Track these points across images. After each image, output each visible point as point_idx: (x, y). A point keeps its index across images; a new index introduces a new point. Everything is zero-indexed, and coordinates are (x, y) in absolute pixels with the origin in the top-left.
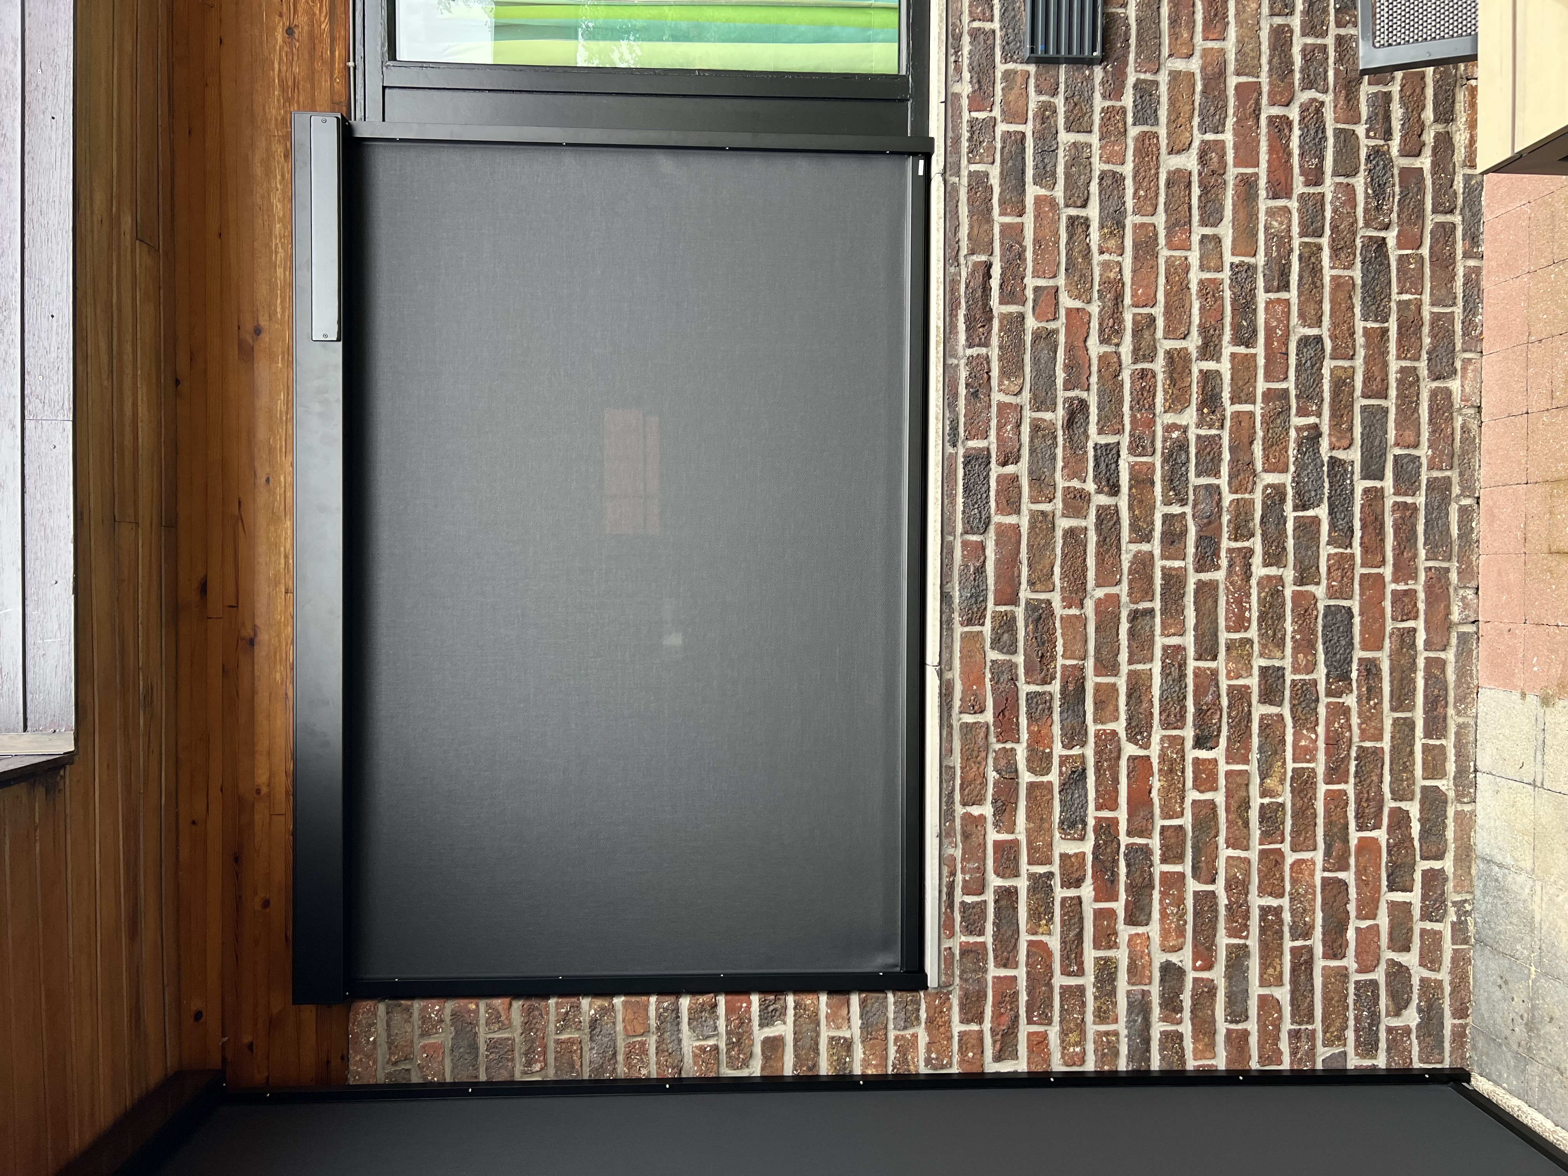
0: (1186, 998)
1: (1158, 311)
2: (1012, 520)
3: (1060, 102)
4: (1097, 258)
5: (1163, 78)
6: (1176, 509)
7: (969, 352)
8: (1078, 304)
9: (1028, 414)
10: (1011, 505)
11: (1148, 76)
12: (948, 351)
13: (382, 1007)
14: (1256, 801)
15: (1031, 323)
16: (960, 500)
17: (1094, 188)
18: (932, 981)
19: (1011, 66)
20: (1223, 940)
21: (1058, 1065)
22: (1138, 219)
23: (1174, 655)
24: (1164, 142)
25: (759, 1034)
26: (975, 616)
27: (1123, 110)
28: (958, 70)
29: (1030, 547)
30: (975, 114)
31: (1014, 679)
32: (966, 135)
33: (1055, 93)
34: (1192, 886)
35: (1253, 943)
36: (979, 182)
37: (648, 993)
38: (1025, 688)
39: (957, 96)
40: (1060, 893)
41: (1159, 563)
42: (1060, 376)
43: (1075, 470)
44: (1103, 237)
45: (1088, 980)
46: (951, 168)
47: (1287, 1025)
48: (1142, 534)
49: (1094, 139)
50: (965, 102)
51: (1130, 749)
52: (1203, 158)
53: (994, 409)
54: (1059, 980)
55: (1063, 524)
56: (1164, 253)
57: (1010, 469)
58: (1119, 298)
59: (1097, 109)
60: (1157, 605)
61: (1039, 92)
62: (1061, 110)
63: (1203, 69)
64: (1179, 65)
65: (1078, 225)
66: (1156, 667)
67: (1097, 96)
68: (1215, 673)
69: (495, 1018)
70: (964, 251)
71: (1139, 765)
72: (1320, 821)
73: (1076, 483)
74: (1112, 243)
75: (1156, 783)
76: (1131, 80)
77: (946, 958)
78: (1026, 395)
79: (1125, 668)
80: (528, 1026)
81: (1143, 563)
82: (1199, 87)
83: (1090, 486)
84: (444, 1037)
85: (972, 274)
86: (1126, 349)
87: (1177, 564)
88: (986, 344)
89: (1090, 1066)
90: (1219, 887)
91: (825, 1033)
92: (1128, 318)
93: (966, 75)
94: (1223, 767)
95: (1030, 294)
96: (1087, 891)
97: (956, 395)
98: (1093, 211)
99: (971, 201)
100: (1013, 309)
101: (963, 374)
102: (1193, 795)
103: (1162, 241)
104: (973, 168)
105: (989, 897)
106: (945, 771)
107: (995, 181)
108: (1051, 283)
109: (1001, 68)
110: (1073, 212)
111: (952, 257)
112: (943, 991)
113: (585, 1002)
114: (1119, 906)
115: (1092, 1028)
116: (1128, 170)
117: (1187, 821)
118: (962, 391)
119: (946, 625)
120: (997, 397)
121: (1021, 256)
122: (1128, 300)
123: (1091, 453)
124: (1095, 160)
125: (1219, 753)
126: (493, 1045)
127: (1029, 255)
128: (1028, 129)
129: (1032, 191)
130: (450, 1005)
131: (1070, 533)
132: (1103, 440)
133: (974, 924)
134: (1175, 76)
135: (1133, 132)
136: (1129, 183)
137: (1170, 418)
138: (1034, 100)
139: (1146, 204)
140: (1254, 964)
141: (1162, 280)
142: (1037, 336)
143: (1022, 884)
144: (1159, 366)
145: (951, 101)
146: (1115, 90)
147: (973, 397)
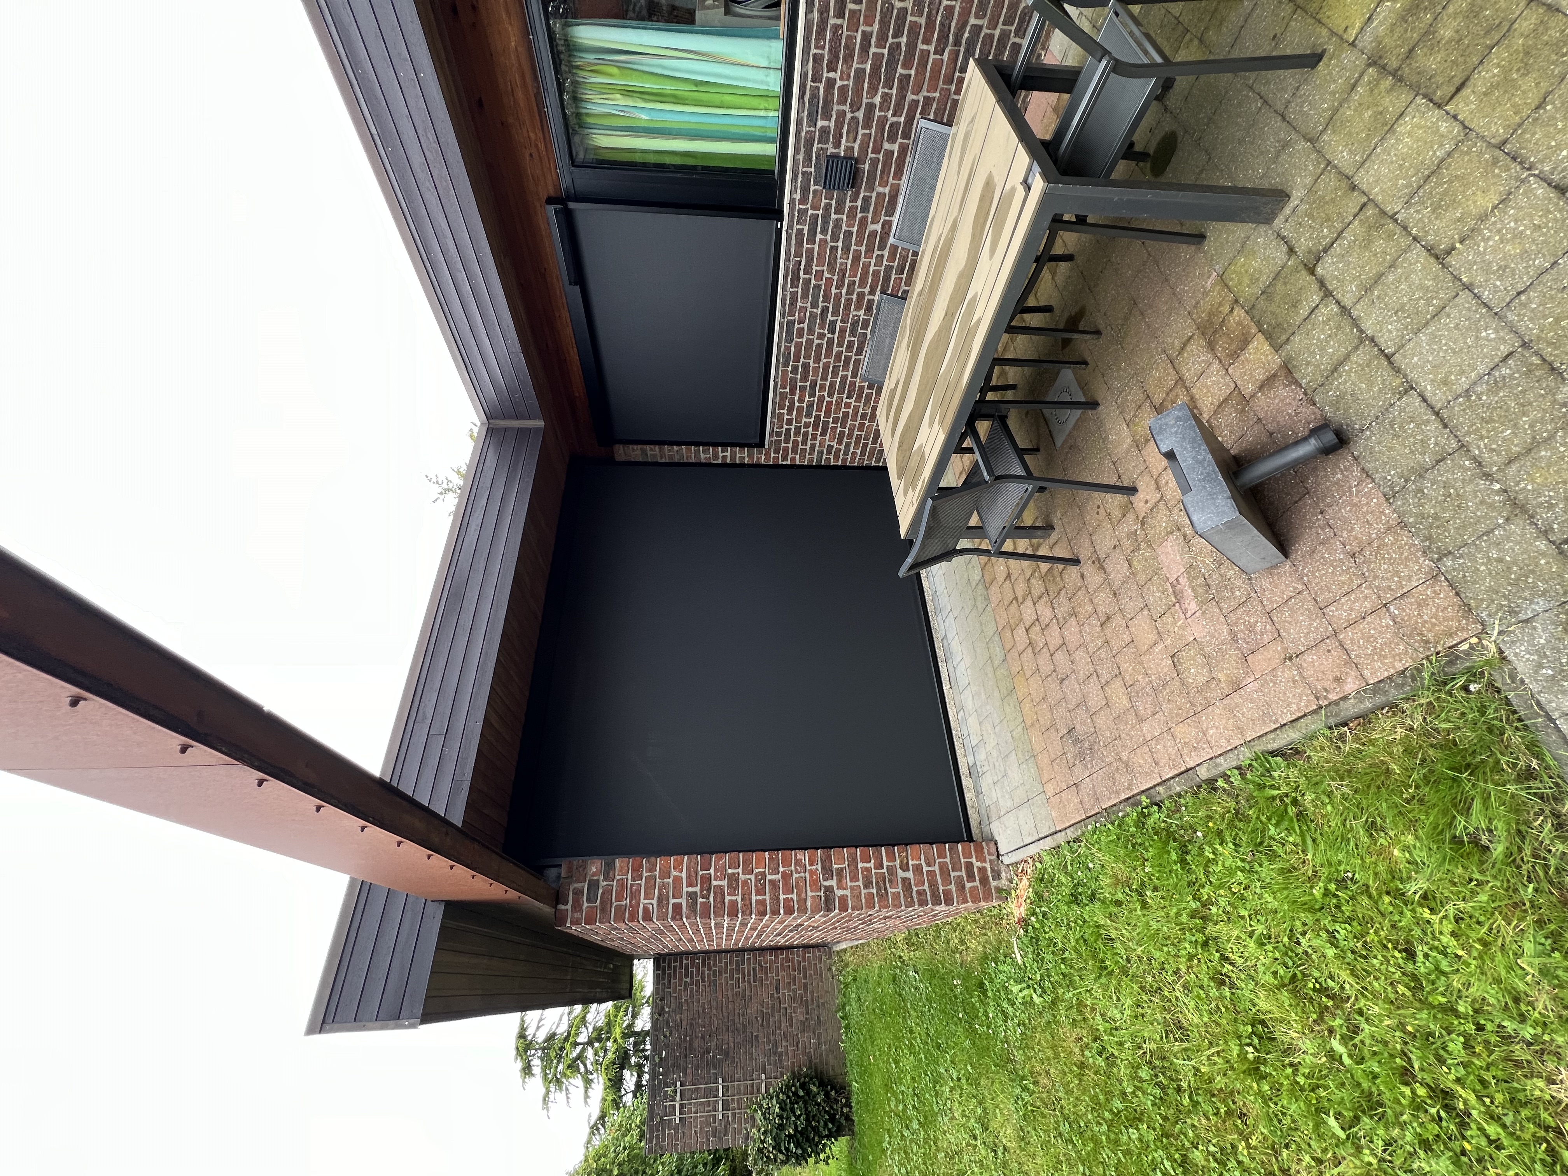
0: (833, 452)
1: (857, 279)
2: (800, 340)
3: (833, 202)
4: (839, 260)
5: (874, 195)
6: (852, 339)
7: (791, 290)
8: (830, 276)
9: (809, 309)
10: (801, 335)
11: (868, 194)
12: (784, 289)
13: (621, 446)
14: (861, 412)
15: (813, 282)
16: (784, 334)
17: (842, 236)
18: (767, 447)
19: (817, 187)
20: (845, 440)
21: (798, 463)
22: (856, 248)
23: (845, 378)
24: (870, 220)
25: (721, 455)
26: (786, 364)
27: (857, 207)
28: (796, 189)
29: (805, 348)
30: (800, 206)
31: (796, 382)
32: (796, 215)
33: (832, 199)
34: (839, 429)
35: (853, 441)
36: (800, 232)
37: (691, 446)
38: (799, 384)
39: (795, 199)
40: (803, 430)
41: (844, 353)
42: (821, 299)
43: (822, 327)
44: (842, 254)
45: (808, 447)
46: (790, 227)
47: (858, 457)
48: (840, 345)
49: (845, 217)
50: (797, 202)
51: (827, 399)
52: (883, 227)
53: (798, 308)
54: (800, 447)
55: (816, 342)
56: (863, 260)
57: (801, 325)
58: (844, 274)
59: (847, 206)
60: (842, 364)
61: (826, 199)
62: (833, 206)
63: (890, 192)
64: (881, 190)
65: (834, 249)
66: (839, 380)
67: (848, 201)
68: (855, 382)
69: (651, 450)
70: (792, 256)
71: (829, 404)
73: (822, 331)
74: (845, 256)
75: (833, 407)
76: (862, 195)
77: (771, 443)
78: (809, 304)
79: (829, 380)
80: (660, 451)
81: (839, 354)
82: (887, 200)
83: (826, 332)
84: (639, 452)
85: (794, 265)
86: (844, 291)
87: (850, 354)
88: (797, 287)
89: (806, 463)
90: (846, 430)
91: (738, 455)
92: (847, 281)
93: (799, 191)
94: (853, 404)
95: (814, 272)
96: (810, 429)
97: (785, 304)
98: (840, 244)
99: (796, 239)
100: (808, 276)
101: (788, 297)
102: (843, 410)
103: (863, 255)
104: (799, 227)
105: (784, 430)
106: (774, 403)
107: (806, 232)
108: (821, 268)
109: (812, 188)
110: (833, 244)
111: (788, 259)
113: (675, 447)
115: (807, 456)
116: (855, 230)
117: (841, 415)
118: (787, 302)
119: (777, 367)
120: (799, 304)
121: (812, 259)
122: (847, 275)
123: (828, 322)
124: (844, 225)
125: (853, 401)
126: (651, 455)
127: (815, 259)
128: (820, 213)
129: (819, 236)
130: (639, 447)
131: (818, 345)
132: (832, 319)
133: (779, 434)
134: (878, 194)
135: (859, 215)
136: (854, 235)
137: (855, 313)
138: (824, 201)
139: (859, 243)
141: (860, 269)
142: (814, 286)
143: (793, 427)
144: (854, 297)
145: (792, 201)
146: (854, 199)
147: (791, 304)
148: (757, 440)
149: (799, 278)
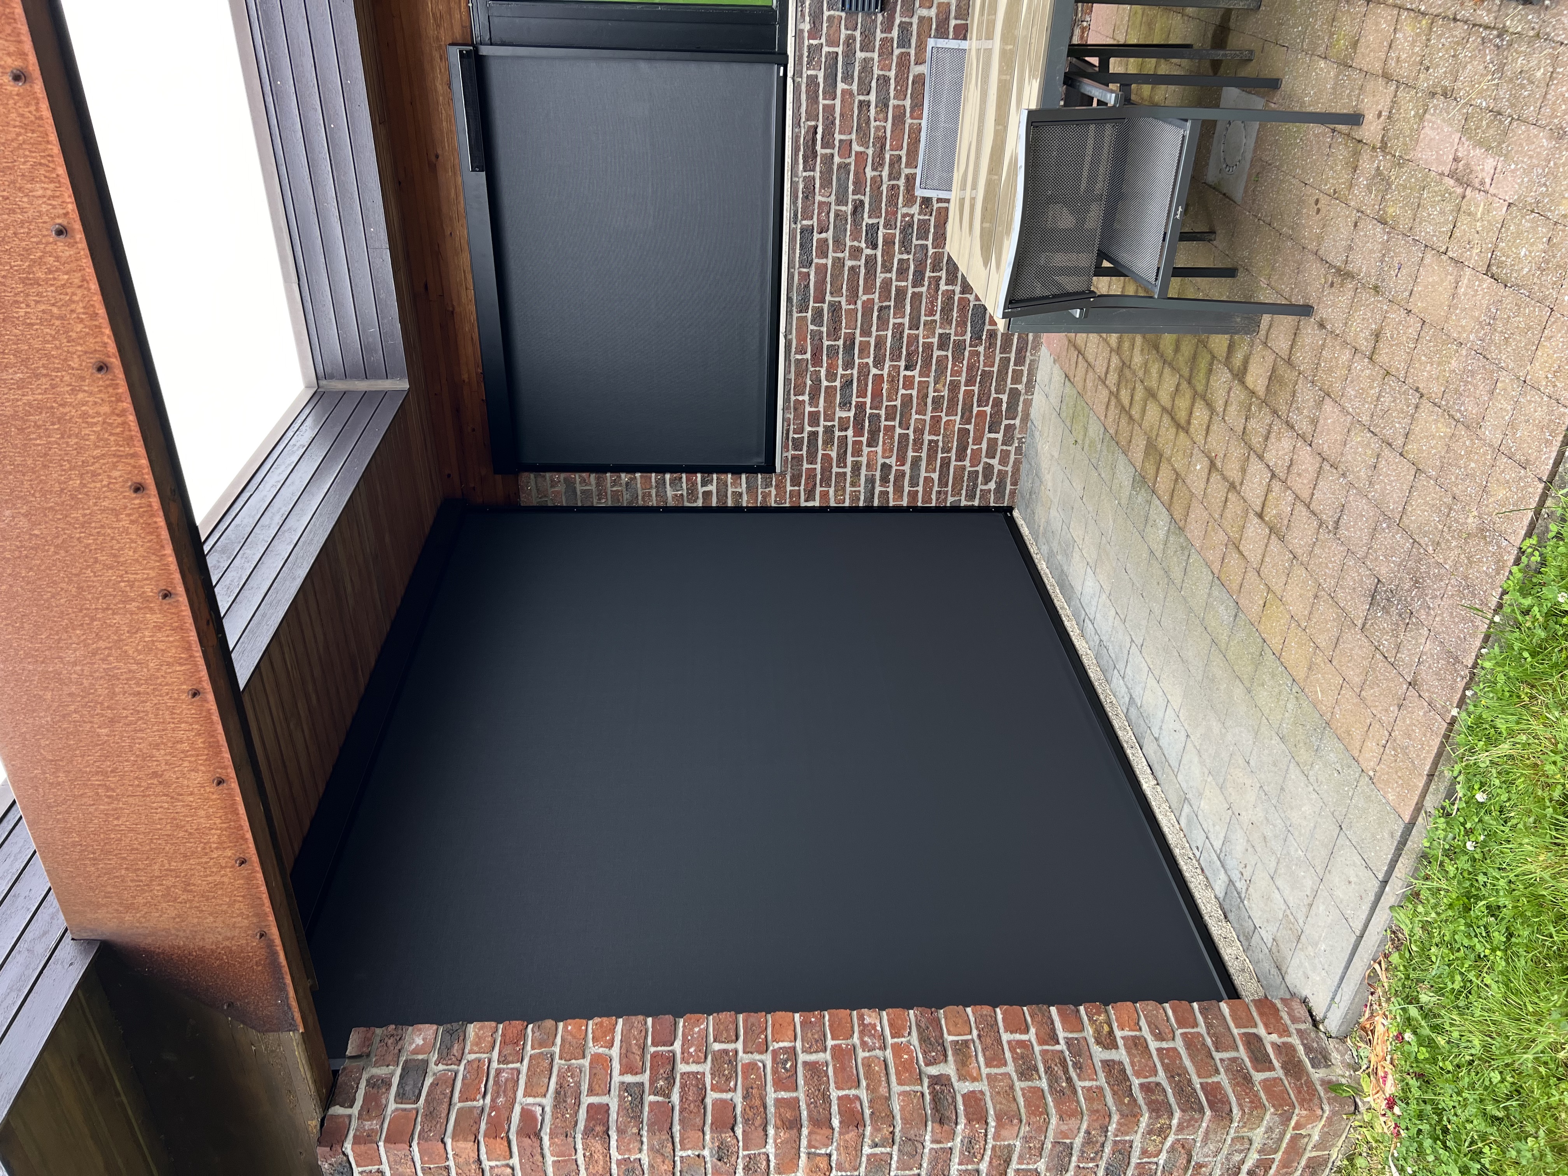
0: (892, 478)
1: (903, 153)
2: (823, 261)
3: (857, 34)
4: (873, 124)
5: (915, 20)
6: (905, 257)
7: (805, 174)
8: (862, 149)
9: (833, 207)
10: (824, 254)
11: (907, 20)
12: (794, 173)
13: (532, 476)
14: (931, 394)
15: (837, 160)
16: (798, 251)
17: (874, 84)
18: (778, 470)
19: (832, 12)
20: (910, 454)
21: (832, 504)
22: (896, 102)
23: (899, 328)
24: (913, 58)
25: (701, 490)
26: (803, 308)
27: (892, 39)
28: (803, 15)
29: (832, 275)
30: (811, 41)
31: (821, 339)
32: (806, 54)
33: (855, 29)
34: (898, 431)
35: (924, 455)
36: (813, 80)
37: (651, 472)
38: (826, 343)
39: (802, 31)
40: (837, 433)
41: (894, 283)
42: (851, 188)
43: (856, 237)
44: (876, 113)
45: (848, 470)
46: (798, 73)
47: (936, 488)
48: (887, 269)
49: (876, 55)
50: (806, 35)
51: (874, 371)
53: (816, 205)
54: (835, 470)
55: (849, 263)
56: (909, 121)
57: (823, 235)
58: (883, 146)
59: (878, 39)
60: (892, 303)
61: (847, 29)
62: (858, 39)
63: (937, 15)
64: (924, 12)
65: (864, 106)
66: (890, 333)
67: (878, 31)
68: (917, 336)
69: (583, 481)
70: (803, 120)
71: (879, 378)
72: (960, 403)
73: (856, 243)
74: (881, 116)
75: (885, 386)
76: (897, 22)
77: (785, 461)
78: (833, 197)
79: (874, 334)
80: (598, 484)
81: (887, 283)
82: (934, 27)
83: (863, 245)
84: (561, 488)
85: (807, 133)
86: (885, 174)
87: (904, 284)
88: (814, 170)
89: (847, 504)
90: (911, 432)
91: (730, 490)
92: (887, 157)
93: (807, 18)
94: (917, 379)
95: (837, 143)
96: (850, 433)
97: (797, 197)
98: (872, 97)
99: (807, 92)
100: (828, 151)
101: (801, 186)
102: (902, 391)
103: (908, 114)
104: (810, 72)
105: (805, 435)
106: (787, 381)
107: (821, 80)
108: (848, 137)
109: (826, 14)
110: (862, 98)
111: (797, 124)
112: (783, 474)
113: (623, 475)
114: (864, 439)
115: (848, 489)
116: (892, 74)
117: (898, 403)
118: (800, 195)
119: (789, 313)
120: (818, 198)
121: (833, 123)
122: (888, 147)
123: (864, 228)
124: (875, 68)
125: (916, 373)
126: (583, 492)
127: (837, 122)
128: (840, 50)
129: (841, 86)
130: (563, 475)
131: (852, 268)
132: (871, 221)
133: (798, 445)
134: (921, 19)
135: (897, 52)
136: (892, 81)
137: (905, 210)
138: (844, 33)
139: (901, 94)
140: (923, 464)
141: (906, 137)
142: (840, 166)
143: (821, 430)
144: (902, 182)
145: (799, 33)
146: (888, 29)
148: (760, 460)
149: (815, 153)
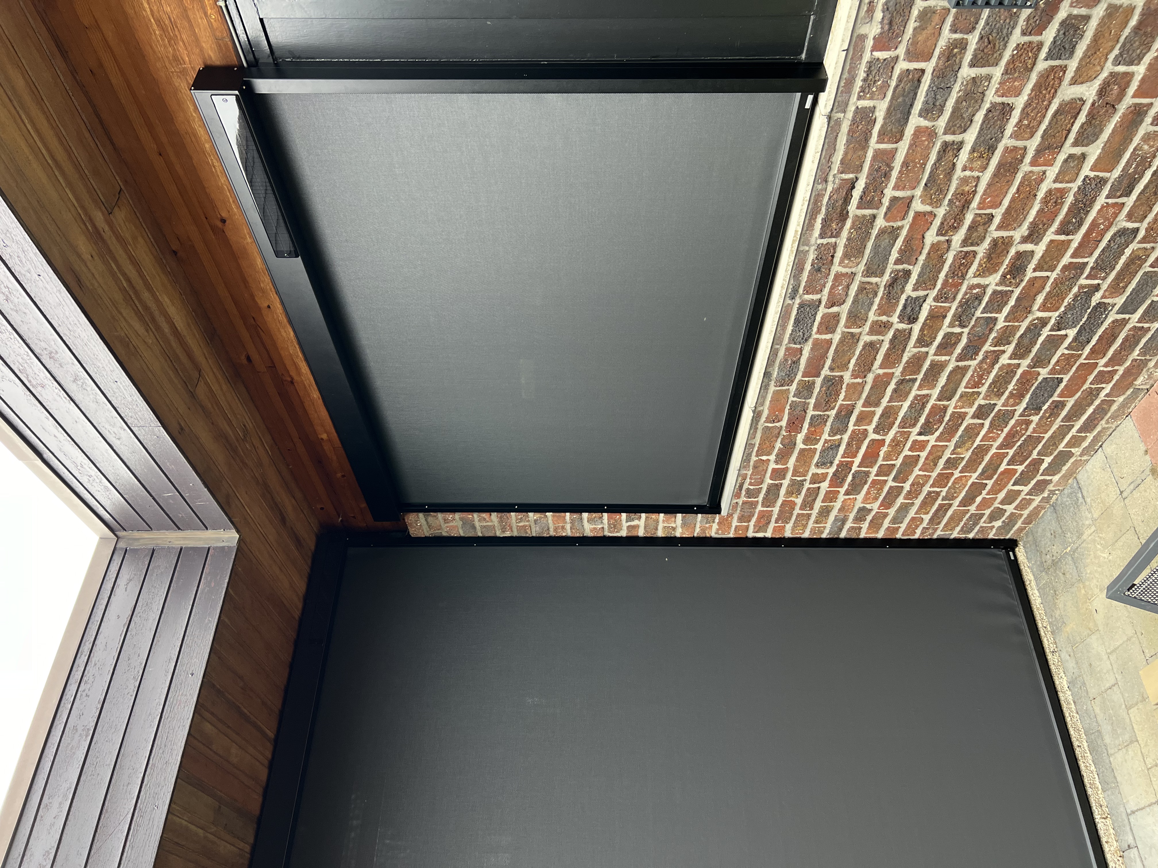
0: (869, 517)
1: (999, 211)
2: (827, 337)
3: (974, 38)
4: (959, 173)
5: (1098, 13)
6: (957, 330)
7: (820, 241)
8: (927, 208)
9: (858, 278)
10: (829, 329)
11: (1082, 11)
12: (803, 242)
14: (947, 456)
15: (880, 223)
16: (790, 328)
17: (979, 117)
20: (900, 501)
21: (788, 535)
22: (1012, 143)
23: (922, 399)
24: (1070, 74)
25: (626, 524)
26: (786, 380)
27: (1040, 45)
28: (871, 12)
29: (836, 351)
30: (877, 54)
31: (805, 409)
32: (861, 74)
33: (971, 31)
34: (891, 484)
35: (918, 502)
36: (864, 115)
38: (811, 413)
39: (862, 38)
40: (808, 486)
41: (930, 358)
42: (894, 256)
43: (886, 310)
44: (971, 160)
45: (814, 512)
46: (840, 105)
47: (924, 525)
48: (924, 343)
49: (998, 72)
50: (869, 43)
51: (873, 436)
52: (1102, 92)
53: (832, 277)
54: (797, 512)
55: (866, 338)
56: (1026, 168)
57: (834, 310)
58: (968, 203)
59: (1012, 45)
60: (920, 377)
61: (954, 30)
62: (972, 46)
65: (951, 149)
66: (907, 404)
67: (1017, 32)
68: (946, 407)
69: (483, 518)
70: (835, 170)
71: (878, 442)
73: (883, 318)
74: (977, 163)
75: (885, 449)
76: (1061, 15)
77: (733, 505)
78: (861, 267)
79: (884, 404)
80: (501, 521)
81: (919, 358)
82: (1134, 22)
83: (895, 320)
84: (456, 524)
85: (836, 191)
86: (958, 237)
87: (944, 358)
88: (837, 236)
89: (806, 536)
90: (907, 485)
91: (662, 525)
92: (969, 218)
93: (879, 15)
94: (932, 443)
95: (886, 202)
96: (825, 485)
97: (801, 269)
98: (970, 137)
99: (851, 132)
100: (868, 212)
101: (811, 256)
102: (907, 453)
103: (1028, 159)
104: (863, 103)
105: (764, 486)
106: (748, 445)
107: (880, 115)
108: (908, 193)
109: (920, 5)
110: (950, 138)
111: (822, 176)
112: (730, 515)
113: (531, 514)
114: (843, 489)
115: (811, 525)
116: (1021, 100)
117: (898, 462)
118: (808, 267)
120: (836, 268)
121: (887, 175)
122: (974, 204)
123: (902, 302)
124: (991, 92)
125: (932, 438)
126: (483, 527)
127: (895, 173)
128: (930, 66)
129: (915, 121)
130: (457, 515)
131: (869, 344)
132: (915, 294)
133: (753, 495)
134: (1112, 10)
135: (1042, 65)
136: (1017, 112)
137: (976, 280)
138: (946, 36)
139: (1025, 131)
140: (915, 508)
141: (1013, 189)
142: (882, 232)
143: (785, 483)
144: (982, 248)
145: (855, 43)
146: (1038, 26)
147: (816, 269)
148: (704, 500)
149: (843, 216)
